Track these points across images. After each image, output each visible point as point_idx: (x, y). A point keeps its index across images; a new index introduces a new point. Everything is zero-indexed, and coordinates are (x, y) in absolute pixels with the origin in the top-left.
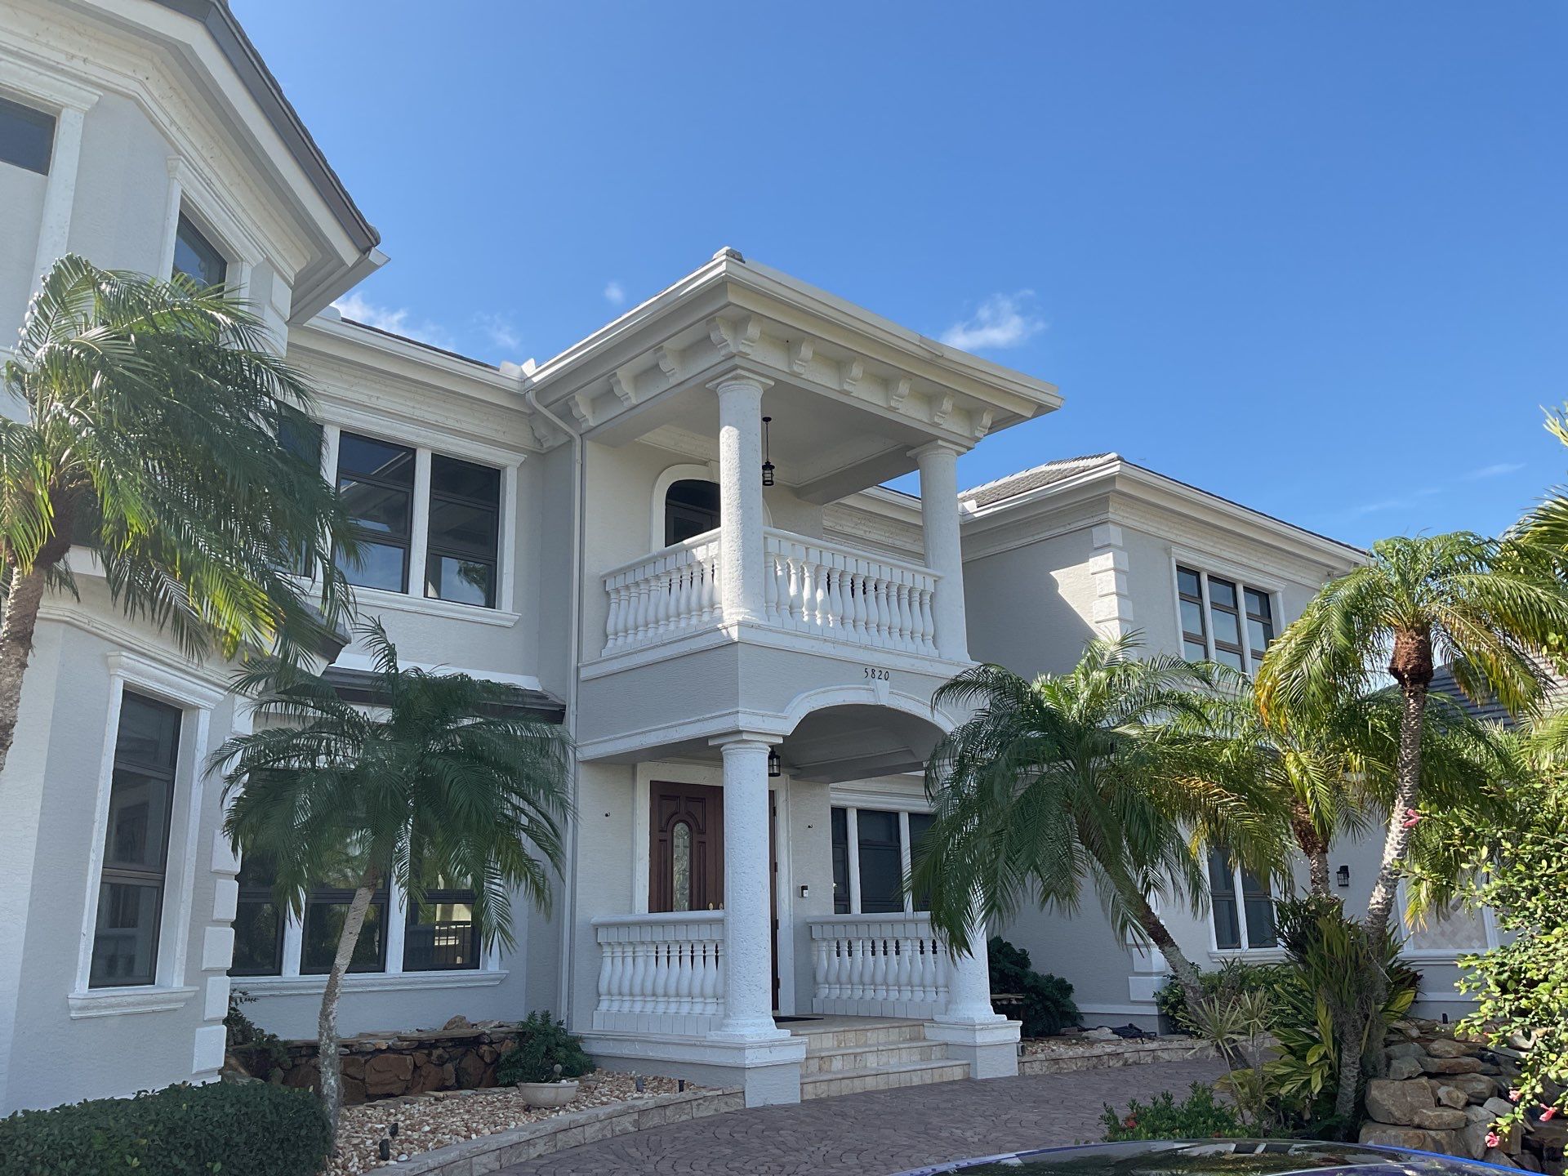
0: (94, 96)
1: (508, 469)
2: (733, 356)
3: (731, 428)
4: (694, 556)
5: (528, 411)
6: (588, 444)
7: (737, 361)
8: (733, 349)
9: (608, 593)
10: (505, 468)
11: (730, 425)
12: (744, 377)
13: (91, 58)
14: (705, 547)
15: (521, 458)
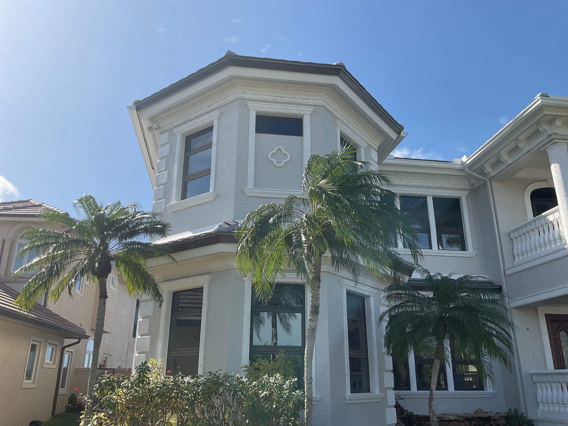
0: (311, 109)
1: (462, 198)
2: (551, 135)
3: (555, 164)
4: (548, 219)
5: (466, 175)
6: (494, 183)
7: (553, 136)
8: (550, 132)
9: (512, 240)
10: (461, 198)
11: (555, 163)
12: (557, 142)
13: (309, 98)
14: (552, 215)
15: (467, 192)
